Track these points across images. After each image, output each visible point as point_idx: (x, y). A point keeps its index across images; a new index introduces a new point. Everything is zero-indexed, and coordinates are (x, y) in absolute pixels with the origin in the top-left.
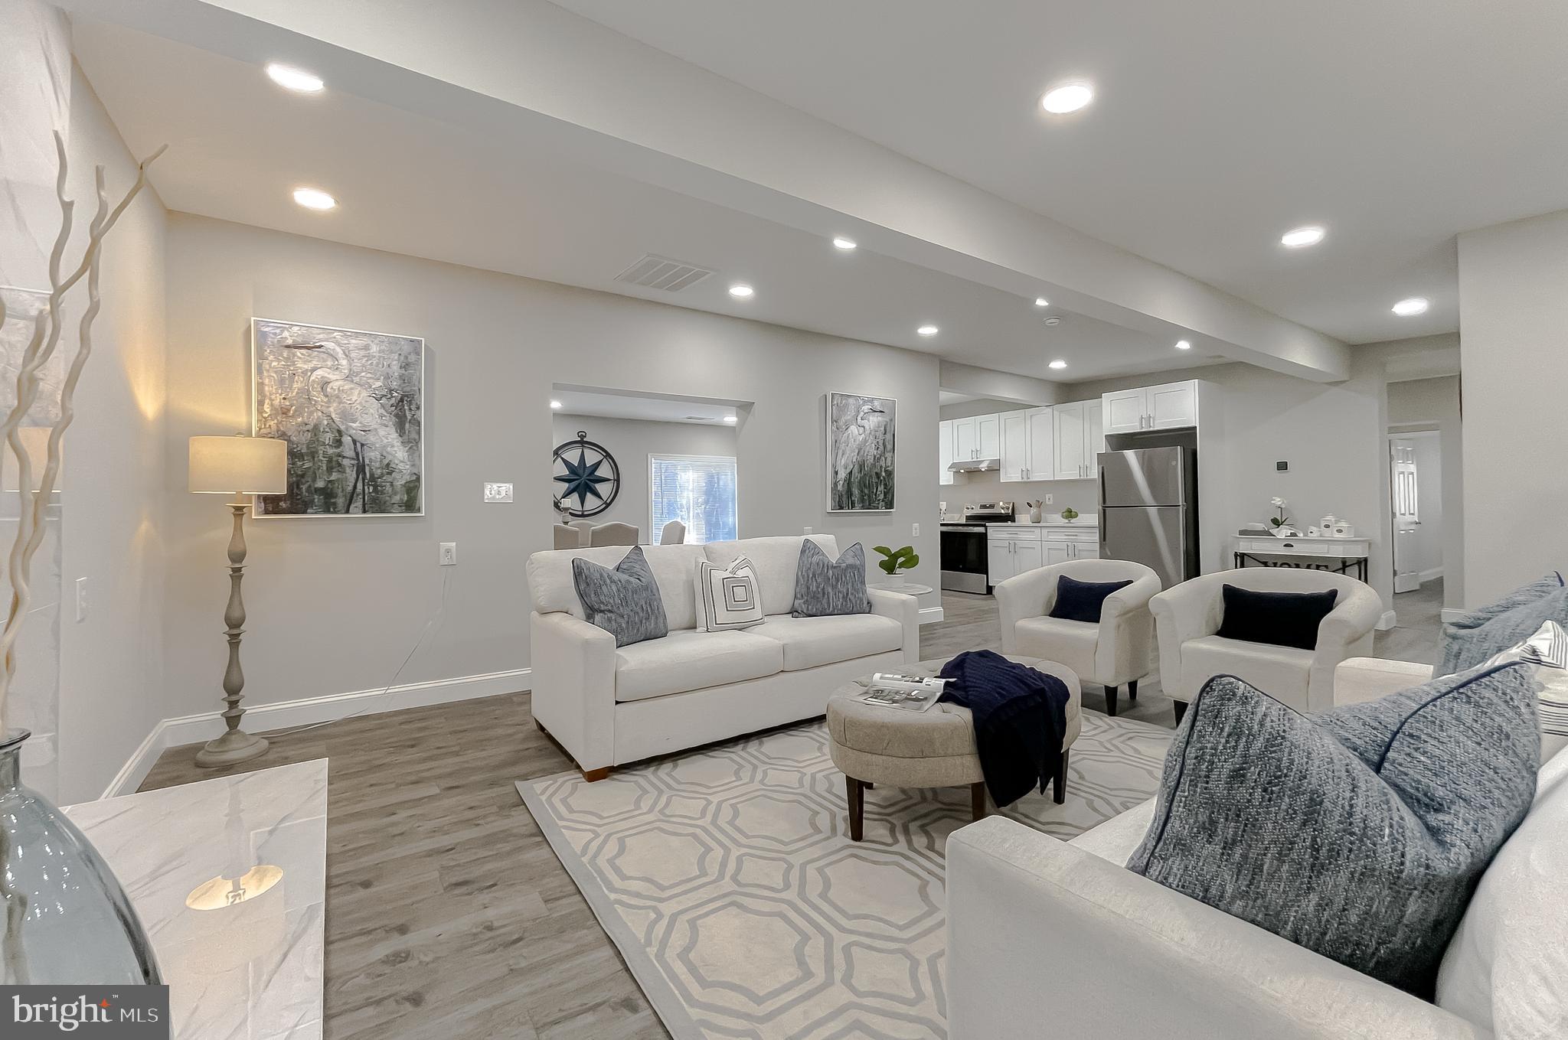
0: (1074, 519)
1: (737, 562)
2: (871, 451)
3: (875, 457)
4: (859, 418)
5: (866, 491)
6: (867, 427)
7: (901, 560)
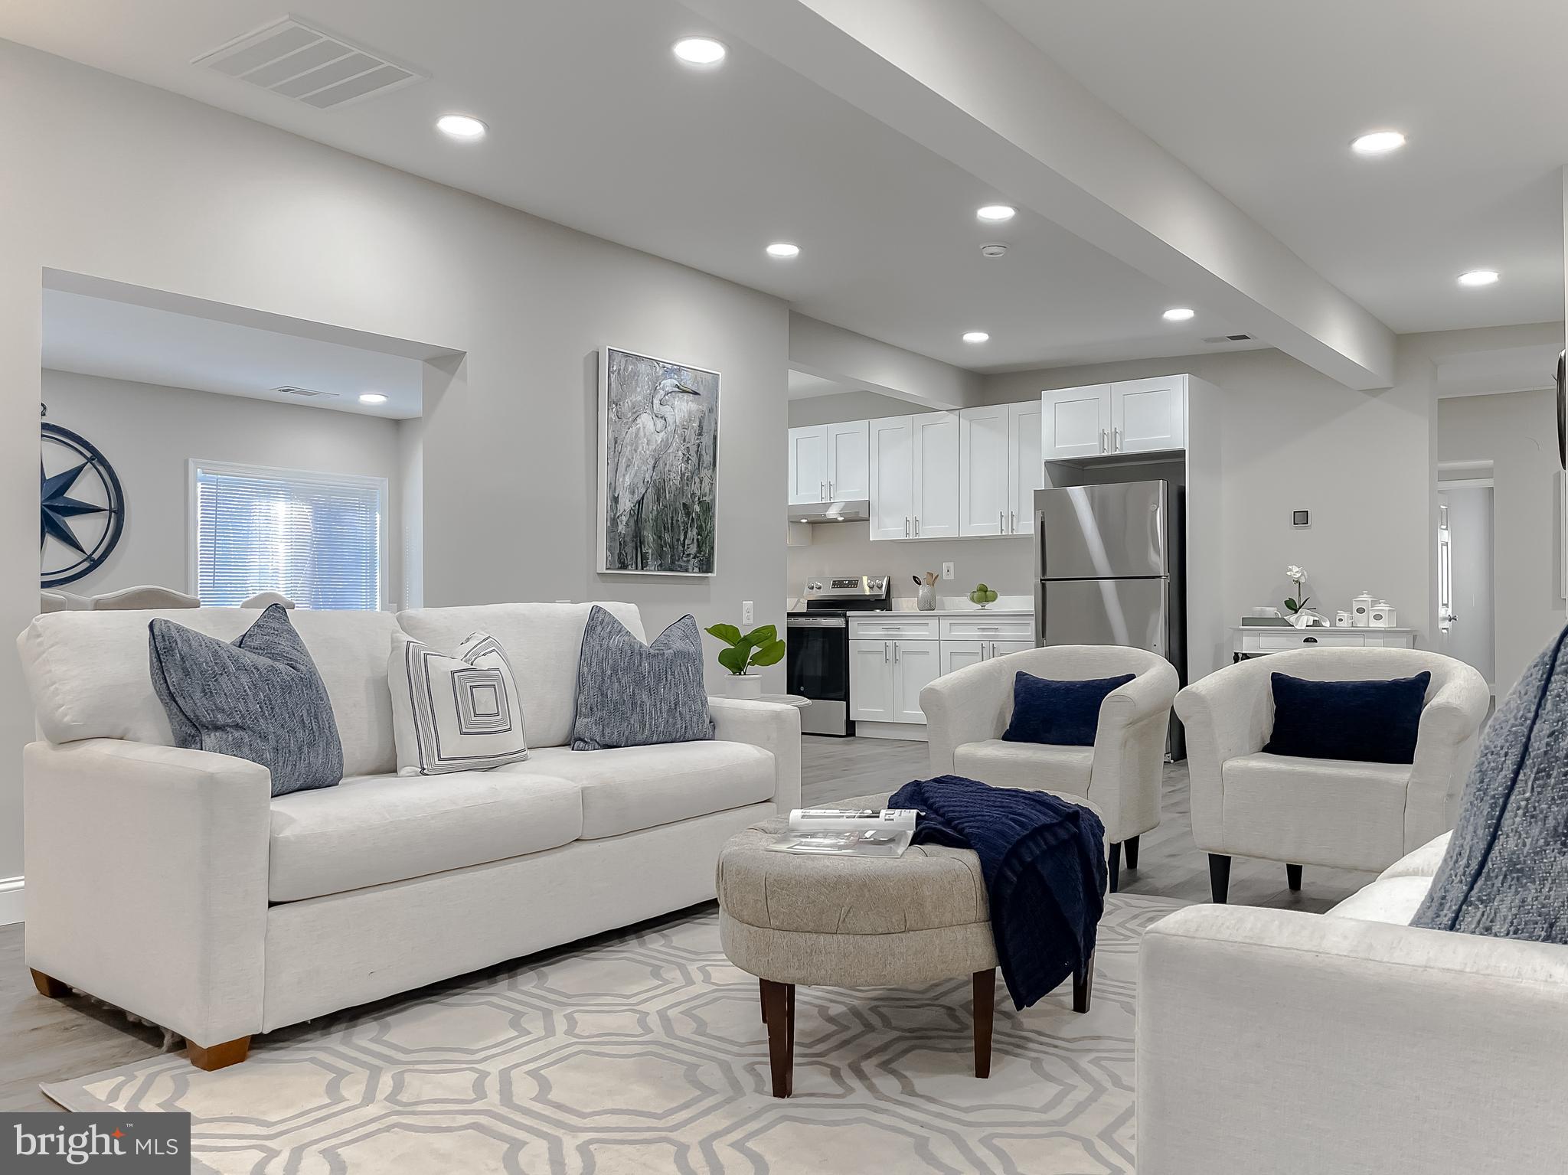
0: (991, 604)
1: (472, 643)
2: (676, 464)
3: (683, 475)
4: (656, 402)
5: (667, 537)
6: (670, 419)
7: (755, 650)
